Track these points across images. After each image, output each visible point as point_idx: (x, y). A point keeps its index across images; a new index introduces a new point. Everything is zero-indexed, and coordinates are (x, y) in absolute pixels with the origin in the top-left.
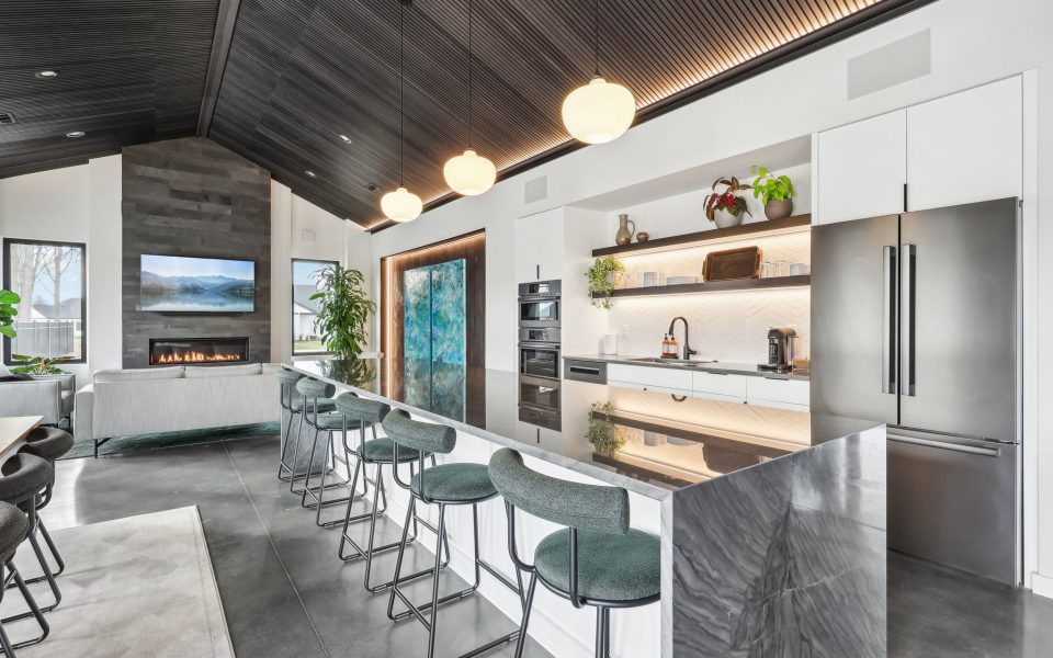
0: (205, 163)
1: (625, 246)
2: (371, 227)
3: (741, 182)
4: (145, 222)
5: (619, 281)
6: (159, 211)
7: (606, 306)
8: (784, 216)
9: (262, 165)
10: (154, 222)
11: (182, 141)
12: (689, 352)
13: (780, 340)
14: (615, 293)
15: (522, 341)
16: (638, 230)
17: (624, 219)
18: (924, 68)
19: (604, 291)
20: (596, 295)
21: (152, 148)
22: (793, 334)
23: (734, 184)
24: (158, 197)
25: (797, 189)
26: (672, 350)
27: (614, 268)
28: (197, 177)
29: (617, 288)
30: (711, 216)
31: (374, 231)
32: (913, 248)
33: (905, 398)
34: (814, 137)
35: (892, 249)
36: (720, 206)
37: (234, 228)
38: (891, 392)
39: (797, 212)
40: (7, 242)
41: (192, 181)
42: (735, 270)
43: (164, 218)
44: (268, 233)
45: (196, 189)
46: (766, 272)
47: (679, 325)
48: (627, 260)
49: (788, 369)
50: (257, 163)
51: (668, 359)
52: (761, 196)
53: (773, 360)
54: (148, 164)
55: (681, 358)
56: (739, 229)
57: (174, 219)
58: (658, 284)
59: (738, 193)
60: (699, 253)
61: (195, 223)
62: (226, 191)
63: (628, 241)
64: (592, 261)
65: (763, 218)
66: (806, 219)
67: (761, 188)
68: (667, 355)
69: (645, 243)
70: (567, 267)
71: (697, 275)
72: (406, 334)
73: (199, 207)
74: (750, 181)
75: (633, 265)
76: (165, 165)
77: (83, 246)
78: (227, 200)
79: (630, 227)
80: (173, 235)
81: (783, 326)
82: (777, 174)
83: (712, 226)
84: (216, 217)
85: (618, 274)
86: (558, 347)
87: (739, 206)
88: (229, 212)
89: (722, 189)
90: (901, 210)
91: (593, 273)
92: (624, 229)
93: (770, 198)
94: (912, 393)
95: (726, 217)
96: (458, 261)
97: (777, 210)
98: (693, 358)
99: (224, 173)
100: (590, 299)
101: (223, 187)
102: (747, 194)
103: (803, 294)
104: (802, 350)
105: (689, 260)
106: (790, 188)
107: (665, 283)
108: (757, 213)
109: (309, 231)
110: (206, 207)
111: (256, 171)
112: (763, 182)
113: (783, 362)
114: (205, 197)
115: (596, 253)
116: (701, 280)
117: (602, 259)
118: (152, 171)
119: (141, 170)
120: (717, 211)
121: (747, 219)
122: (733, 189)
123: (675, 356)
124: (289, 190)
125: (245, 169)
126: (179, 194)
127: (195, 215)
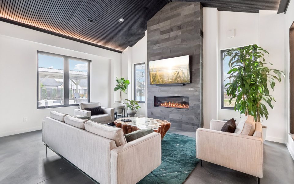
0: (172, 14)
4: (153, 48)
6: (157, 42)
10: (156, 47)
11: (164, 8)
21: (155, 17)
24: (157, 37)
28: (169, 22)
37: (183, 41)
40: (135, 65)
43: (158, 45)
45: (168, 27)
54: (154, 24)
57: (161, 44)
62: (179, 23)
78: (180, 28)
80: (161, 51)
84: (176, 38)
88: (181, 33)
99: (179, 15)
101: (178, 22)
110: (172, 34)
114: (171, 30)
118: (155, 27)
119: (152, 28)
124: (216, 9)
125: (188, 7)
126: (163, 33)
127: (168, 40)
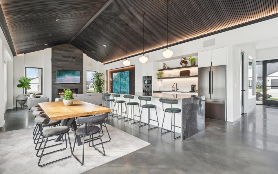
0: (69, 49)
1: (164, 69)
2: (104, 63)
3: (187, 58)
4: (57, 63)
5: (163, 76)
6: (60, 61)
7: (161, 81)
8: (194, 65)
9: (81, 49)
10: (59, 63)
11: (64, 44)
12: (177, 89)
13: (193, 86)
14: (163, 78)
15: (143, 88)
16: (167, 66)
17: (164, 64)
18: (214, 44)
19: (160, 78)
20: (159, 79)
21: (58, 46)
22: (195, 85)
23: (185, 58)
24: (59, 57)
25: (196, 60)
26: (174, 89)
27: (162, 73)
28: (68, 53)
29: (163, 77)
30: (181, 64)
31: (104, 64)
32: (212, 72)
33: (211, 95)
34: (198, 53)
35: (209, 72)
36: (183, 63)
37: (76, 64)
38: (209, 94)
39: (196, 64)
40: (26, 68)
41: (66, 54)
42: (185, 74)
43: (61, 62)
44: (82, 65)
45: (68, 55)
46: (191, 75)
47: (175, 84)
48: (165, 72)
49: (194, 91)
50: (80, 49)
51: (173, 91)
52: (190, 61)
53: (192, 90)
54: (57, 50)
55: (176, 90)
56: (186, 67)
57: (63, 62)
58: (171, 77)
59: (186, 60)
60: (179, 71)
61: (67, 63)
62: (73, 56)
63: (165, 68)
64: (158, 72)
65: (190, 65)
66: (197, 66)
67: (190, 60)
68: (173, 90)
69: (169, 69)
70: (153, 73)
71: (178, 75)
72: (113, 87)
73: (68, 59)
74: (188, 58)
75: (166, 73)
76: (61, 50)
77: (42, 68)
78: (74, 58)
79: (165, 65)
80: (62, 66)
81: (194, 84)
82: (193, 57)
83: (181, 66)
84: (72, 61)
85: (163, 74)
86: (152, 89)
87: (186, 62)
88: (74, 60)
89: (183, 59)
90: (211, 66)
91: (158, 74)
92: (164, 66)
93: (191, 62)
94: (212, 94)
95: (184, 64)
96: (127, 71)
97: (193, 64)
98: (178, 90)
99: (73, 52)
100: (157, 80)
102: (188, 61)
103: (197, 79)
104: (197, 88)
105: (177, 72)
106: (195, 60)
107: (173, 77)
108: (189, 64)
109: (90, 64)
110: (70, 59)
111: (80, 51)
112: (190, 59)
113: (194, 90)
114: (69, 57)
115: (159, 70)
116: (179, 76)
117: (160, 72)
118: (58, 52)
119: (56, 51)
120: (182, 63)
121: (188, 65)
122: (185, 59)
123: (174, 90)
124: (86, 55)
125: (78, 50)
126: (64, 57)
127: (67, 61)
